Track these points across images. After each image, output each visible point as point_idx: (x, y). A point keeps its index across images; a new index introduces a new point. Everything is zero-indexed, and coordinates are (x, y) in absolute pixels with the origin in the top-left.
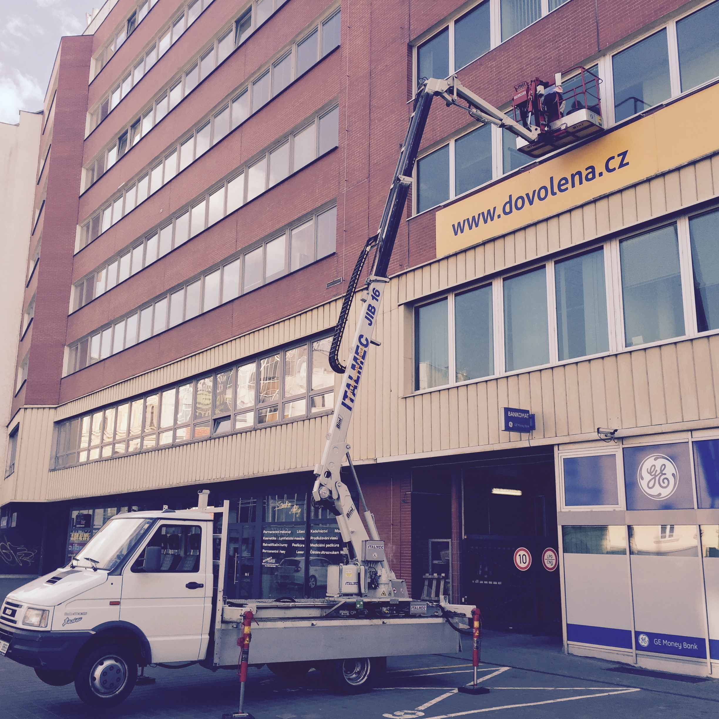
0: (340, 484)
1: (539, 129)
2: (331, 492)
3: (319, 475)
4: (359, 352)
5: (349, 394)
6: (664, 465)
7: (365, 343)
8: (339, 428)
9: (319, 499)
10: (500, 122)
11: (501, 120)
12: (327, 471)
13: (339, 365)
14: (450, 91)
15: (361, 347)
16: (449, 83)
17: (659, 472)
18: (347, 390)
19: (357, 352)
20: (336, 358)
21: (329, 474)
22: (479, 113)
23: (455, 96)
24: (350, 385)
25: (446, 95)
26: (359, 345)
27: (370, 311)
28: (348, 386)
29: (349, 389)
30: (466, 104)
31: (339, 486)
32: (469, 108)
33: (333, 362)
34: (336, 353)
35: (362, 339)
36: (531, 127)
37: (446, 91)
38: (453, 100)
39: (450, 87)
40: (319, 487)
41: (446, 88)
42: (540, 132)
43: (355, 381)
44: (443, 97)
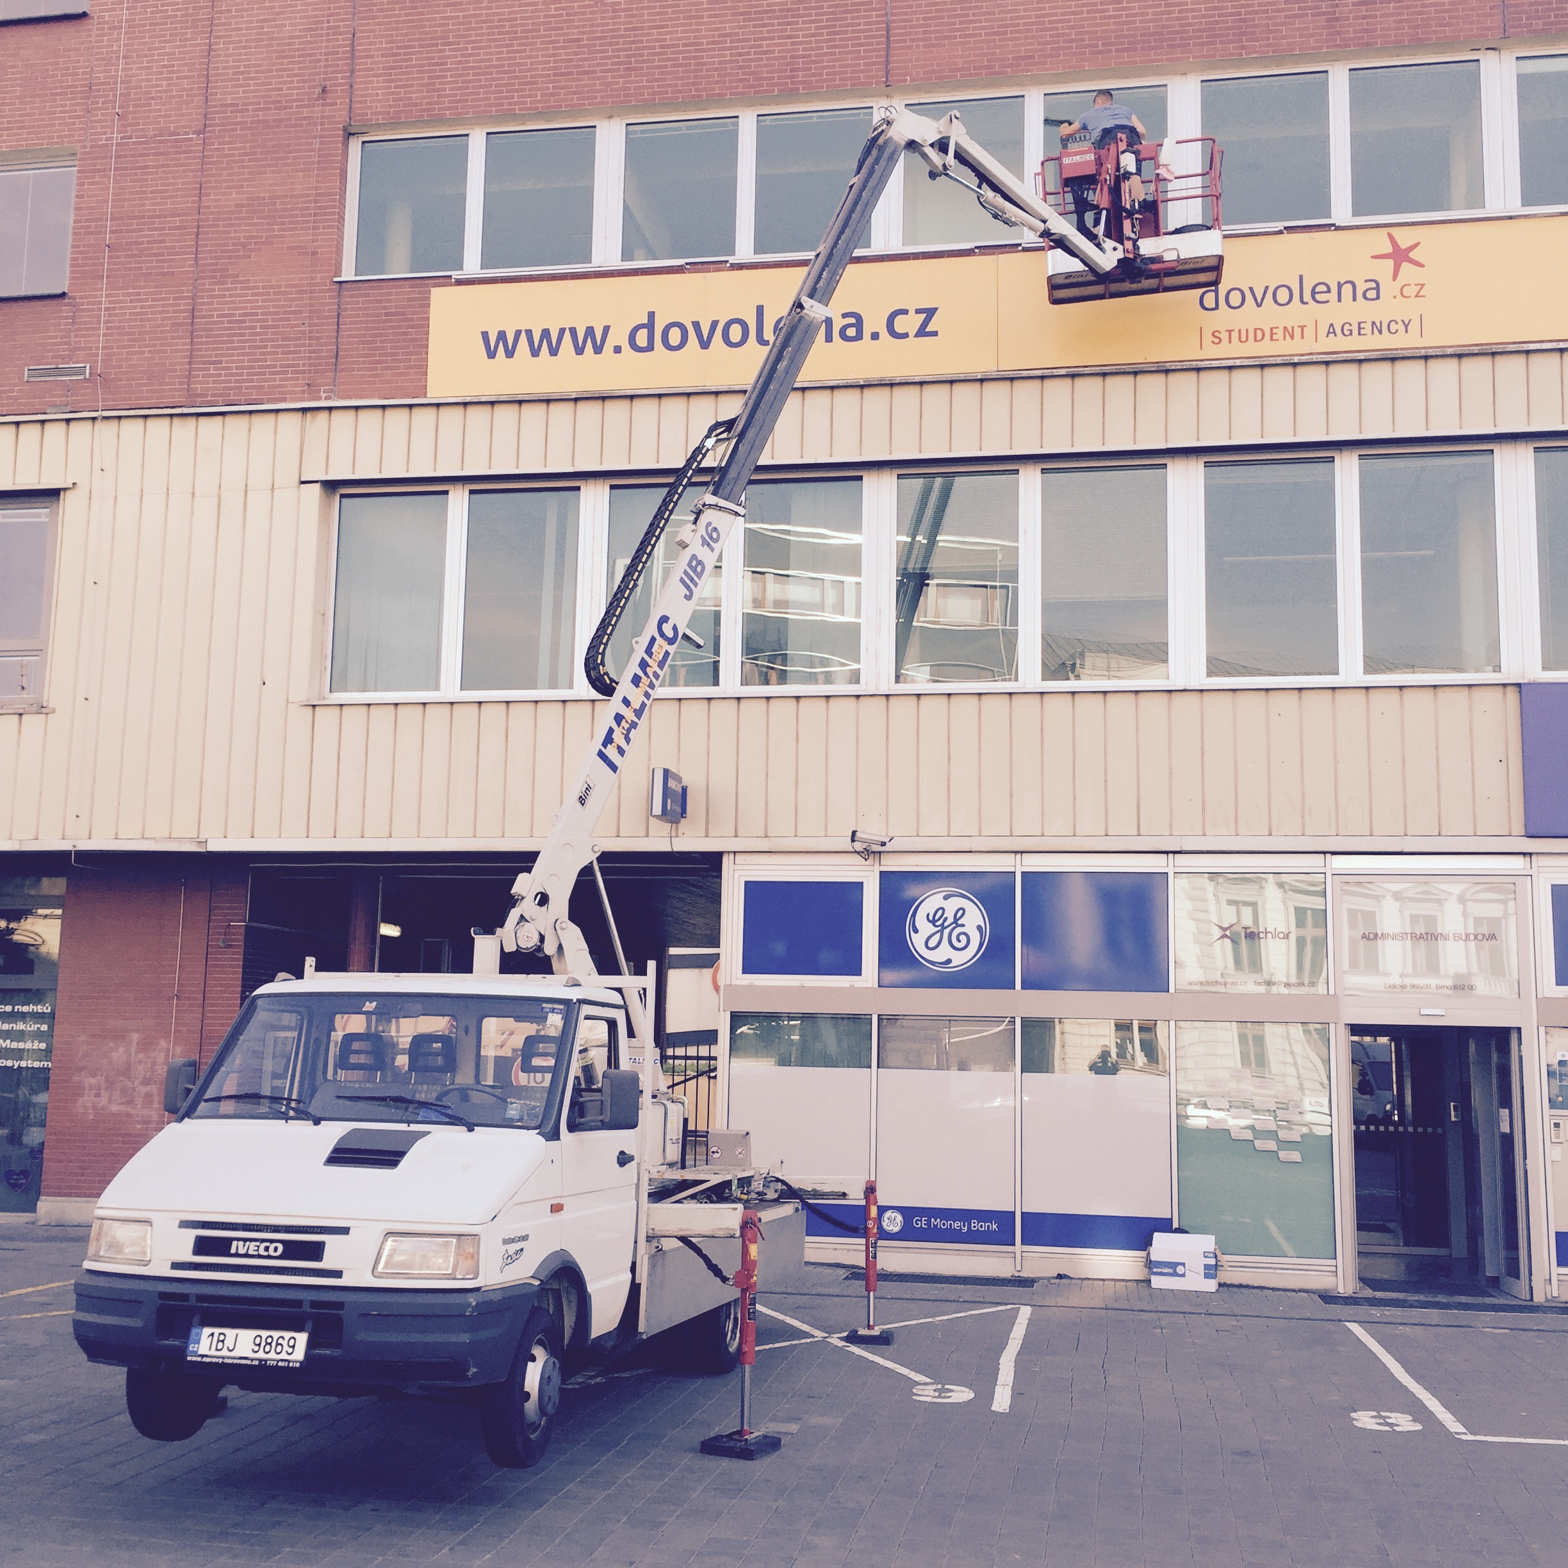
0: (564, 925)
1: (1120, 247)
2: (542, 938)
3: (523, 898)
4: (653, 650)
5: (618, 737)
6: (964, 910)
7: (670, 634)
8: (583, 805)
9: (514, 949)
10: (1041, 226)
11: (1044, 222)
12: (541, 893)
13: (606, 677)
14: (942, 146)
15: (659, 640)
16: (941, 129)
17: (950, 920)
18: (615, 726)
19: (649, 651)
20: (599, 661)
21: (543, 899)
22: (1000, 201)
23: (950, 158)
24: (623, 717)
25: (933, 154)
26: (657, 636)
27: (694, 570)
28: (619, 718)
29: (619, 725)
30: (972, 181)
31: (562, 929)
32: (979, 187)
33: (594, 669)
34: (601, 651)
35: (664, 625)
36: (1104, 242)
37: (932, 145)
38: (944, 165)
39: (943, 138)
40: (518, 923)
41: (934, 137)
42: (1121, 256)
43: (635, 711)
44: (924, 156)
